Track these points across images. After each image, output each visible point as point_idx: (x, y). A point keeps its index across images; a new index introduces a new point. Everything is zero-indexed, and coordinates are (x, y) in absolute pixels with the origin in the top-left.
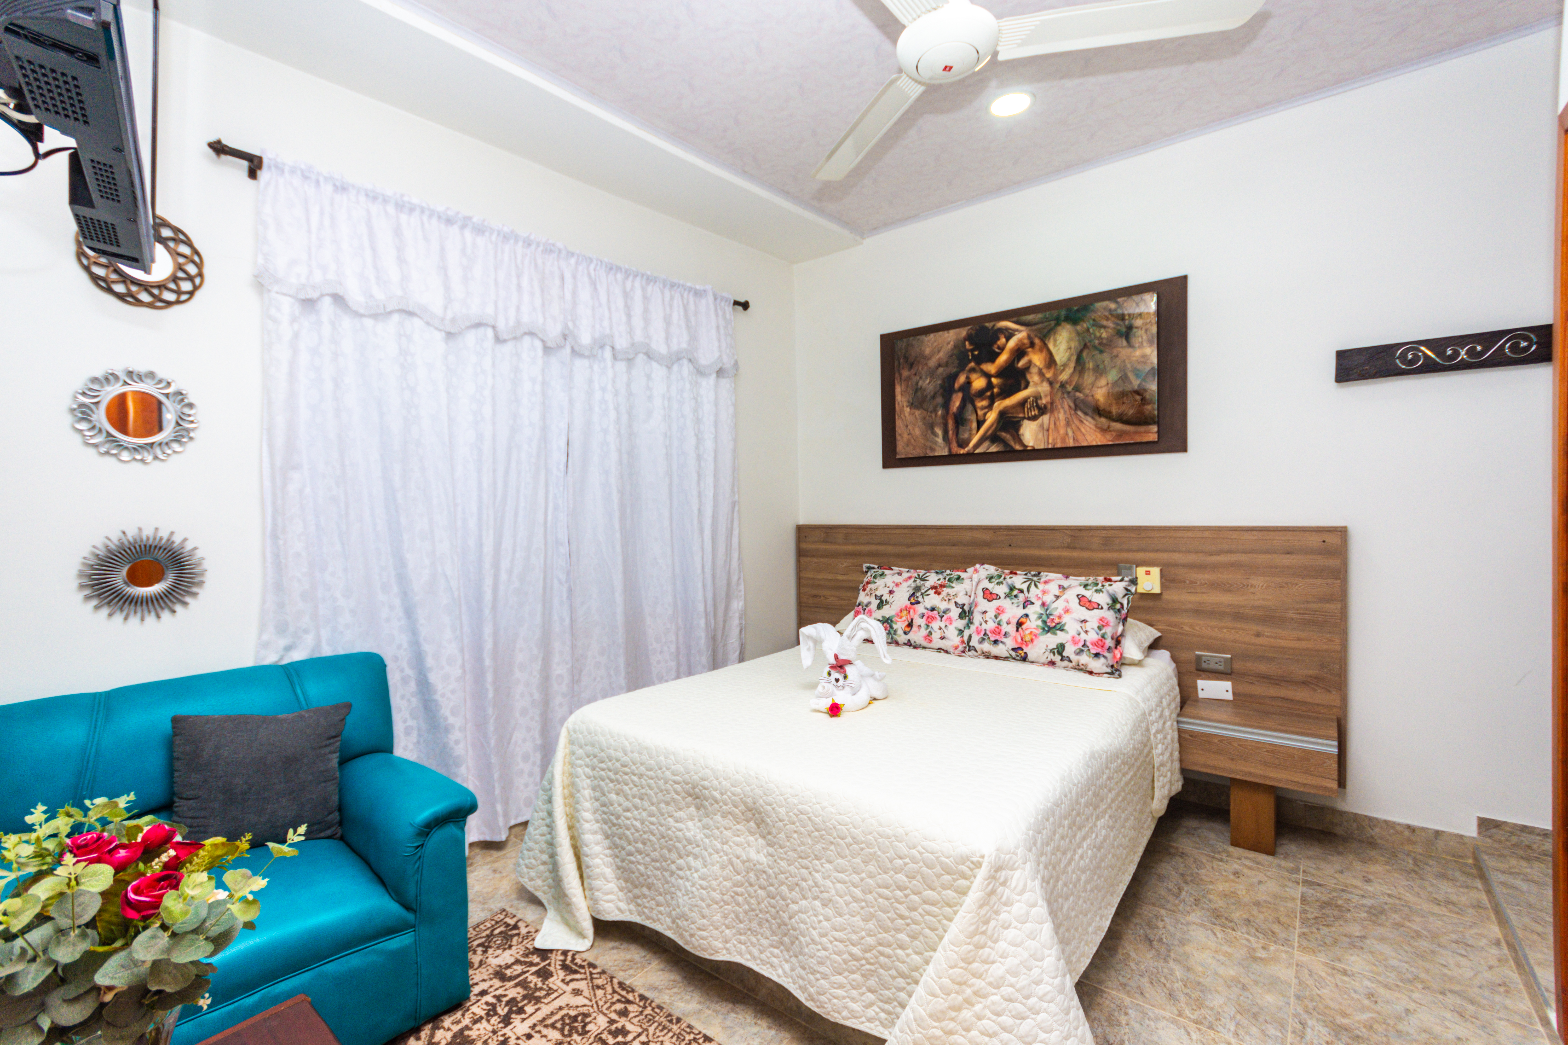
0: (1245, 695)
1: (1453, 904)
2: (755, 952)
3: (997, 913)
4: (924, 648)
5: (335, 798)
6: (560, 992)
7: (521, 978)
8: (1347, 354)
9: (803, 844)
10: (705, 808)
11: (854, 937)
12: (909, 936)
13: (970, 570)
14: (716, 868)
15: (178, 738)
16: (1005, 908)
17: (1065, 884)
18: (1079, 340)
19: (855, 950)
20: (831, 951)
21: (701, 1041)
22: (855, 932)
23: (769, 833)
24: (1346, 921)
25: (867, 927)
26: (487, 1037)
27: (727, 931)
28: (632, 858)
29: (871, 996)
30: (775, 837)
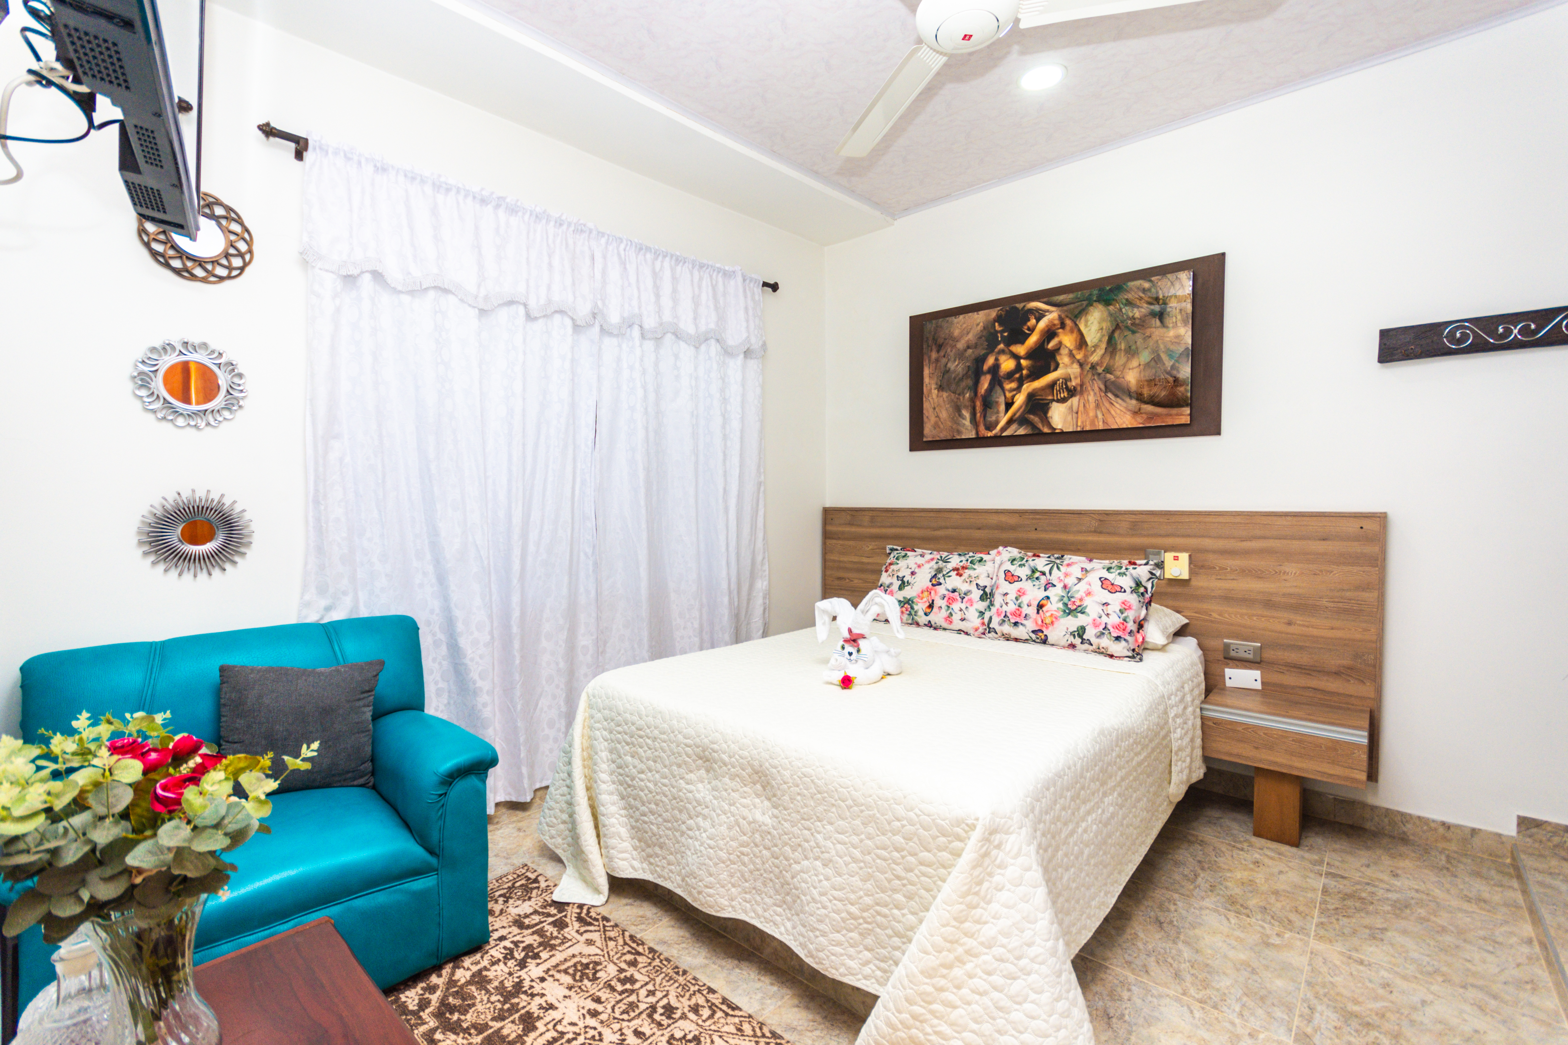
0: (1275, 685)
1: (1485, 901)
2: (760, 910)
3: (991, 875)
4: (945, 629)
5: (368, 749)
6: (574, 941)
7: (538, 927)
8: (1391, 333)
9: (806, 806)
10: (715, 771)
11: (852, 896)
12: (905, 896)
13: (993, 552)
14: (723, 829)
15: (225, 685)
16: (999, 871)
17: (1066, 855)
18: (1111, 321)
19: (853, 909)
20: (830, 909)
21: (705, 992)
22: (853, 892)
23: (774, 795)
24: (1367, 913)
25: (865, 887)
26: (503, 978)
27: (733, 890)
28: (646, 819)
29: (867, 955)
30: (779, 799)
